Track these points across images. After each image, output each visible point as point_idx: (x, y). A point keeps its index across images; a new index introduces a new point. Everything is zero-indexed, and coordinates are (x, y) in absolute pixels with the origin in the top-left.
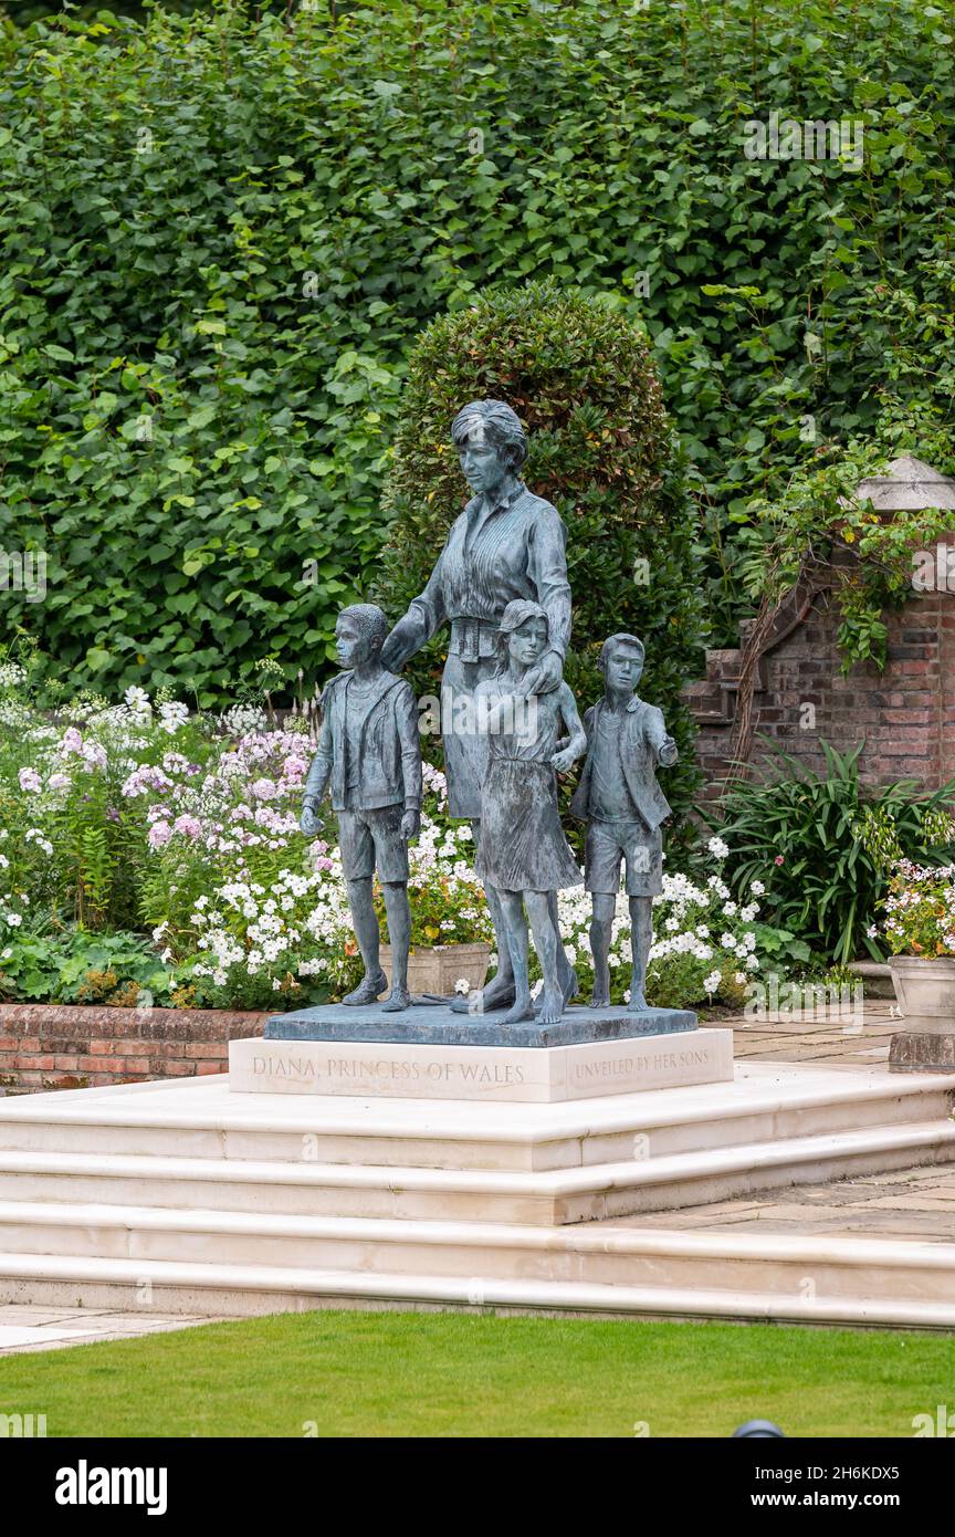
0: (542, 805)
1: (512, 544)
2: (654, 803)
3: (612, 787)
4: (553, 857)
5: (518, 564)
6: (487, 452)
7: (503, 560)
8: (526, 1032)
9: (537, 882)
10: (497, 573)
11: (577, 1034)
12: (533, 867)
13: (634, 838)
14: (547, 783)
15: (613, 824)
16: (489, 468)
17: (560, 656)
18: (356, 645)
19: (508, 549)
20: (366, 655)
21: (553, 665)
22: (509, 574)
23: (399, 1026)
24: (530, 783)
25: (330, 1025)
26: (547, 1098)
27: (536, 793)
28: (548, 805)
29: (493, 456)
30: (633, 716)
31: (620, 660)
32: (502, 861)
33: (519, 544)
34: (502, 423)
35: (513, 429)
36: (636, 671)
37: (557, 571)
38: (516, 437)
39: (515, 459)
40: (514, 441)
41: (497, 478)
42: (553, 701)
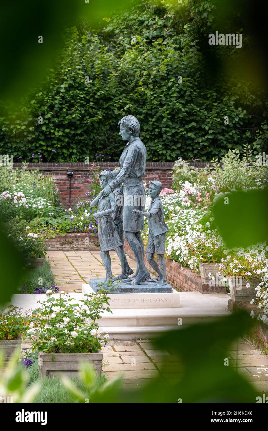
1: (124, 155)
2: (159, 228)
6: (123, 130)
13: (154, 238)
15: (151, 233)
16: (124, 134)
27: (103, 224)
34: (127, 122)
35: (130, 123)
36: (153, 191)
37: (127, 162)
38: (131, 126)
39: (132, 131)
40: (130, 127)
41: (127, 137)
42: (107, 199)
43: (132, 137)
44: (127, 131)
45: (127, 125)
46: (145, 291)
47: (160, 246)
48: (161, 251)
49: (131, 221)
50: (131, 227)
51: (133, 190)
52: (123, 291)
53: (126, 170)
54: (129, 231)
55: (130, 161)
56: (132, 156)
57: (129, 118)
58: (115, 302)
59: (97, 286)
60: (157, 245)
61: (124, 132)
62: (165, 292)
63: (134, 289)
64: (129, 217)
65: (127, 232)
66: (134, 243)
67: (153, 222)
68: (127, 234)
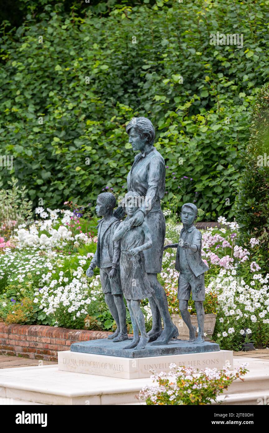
0: (136, 268)
1: (142, 170)
2: (199, 266)
3: (183, 260)
4: (139, 287)
5: (144, 178)
6: (136, 136)
7: (139, 176)
8: (128, 352)
9: (133, 296)
10: (137, 181)
11: (151, 353)
12: (132, 291)
13: (192, 279)
14: (138, 259)
15: (185, 274)
16: (137, 142)
17: (143, 212)
18: (101, 208)
19: (141, 172)
20: (105, 211)
21: (139, 216)
22: (141, 182)
23: (100, 348)
24: (131, 260)
25: (84, 347)
26: (129, 378)
27: (134, 263)
28: (138, 268)
29: (138, 138)
30: (190, 234)
31: (185, 213)
32: (125, 288)
33: (145, 170)
34: (141, 125)
35: (146, 127)
36: (190, 217)
37: (154, 180)
38: (147, 130)
39: (148, 138)
40: (147, 132)
41: (141, 146)
42: (140, 229)
43: (147, 146)
44: (141, 138)
45: (143, 130)
46: (189, 351)
47: (201, 290)
48: (202, 297)
49: (155, 259)
50: (154, 268)
51: (155, 217)
52: (164, 353)
53: (156, 189)
54: (152, 272)
55: (157, 178)
56: (159, 171)
57: (143, 120)
58: (158, 367)
59: (126, 348)
60: (198, 289)
61: (137, 139)
62: (212, 351)
63: (176, 348)
64: (152, 254)
65: (149, 274)
66: (158, 288)
67: (191, 258)
68: (150, 276)
